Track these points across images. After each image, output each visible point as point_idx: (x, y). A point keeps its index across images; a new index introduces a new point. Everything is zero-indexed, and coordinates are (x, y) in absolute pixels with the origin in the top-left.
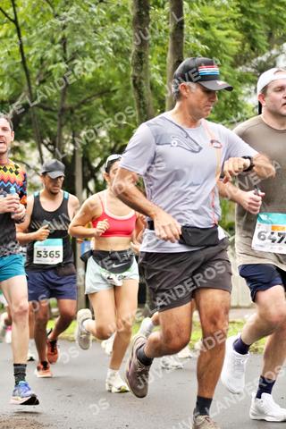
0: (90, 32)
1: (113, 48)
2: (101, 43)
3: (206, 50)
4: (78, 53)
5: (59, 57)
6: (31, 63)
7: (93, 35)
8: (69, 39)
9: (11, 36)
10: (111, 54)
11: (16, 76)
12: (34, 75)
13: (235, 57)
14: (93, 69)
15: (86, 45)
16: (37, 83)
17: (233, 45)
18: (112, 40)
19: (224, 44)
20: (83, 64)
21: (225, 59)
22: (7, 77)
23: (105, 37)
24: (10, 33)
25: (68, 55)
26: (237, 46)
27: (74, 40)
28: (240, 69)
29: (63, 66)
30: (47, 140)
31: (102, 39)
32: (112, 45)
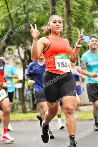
0: (34, 2)
1: (43, 7)
2: (39, 6)
3: (80, 6)
4: (30, 10)
5: (23, 12)
6: (13, 15)
7: (36, 3)
8: (26, 5)
9: (4, 6)
10: (43, 10)
11: (7, 21)
12: (14, 20)
13: (91, 8)
14: (36, 16)
15: (33, 7)
16: (16, 23)
17: (90, 3)
18: (43, 4)
19: (86, 3)
20: (33, 14)
21: (87, 9)
22: (4, 22)
23: (40, 4)
24: (3, 4)
25: (26, 11)
26: (91, 3)
27: (28, 6)
28: (93, 12)
29: (25, 16)
30: (21, 45)
31: (39, 4)
32: (43, 6)
